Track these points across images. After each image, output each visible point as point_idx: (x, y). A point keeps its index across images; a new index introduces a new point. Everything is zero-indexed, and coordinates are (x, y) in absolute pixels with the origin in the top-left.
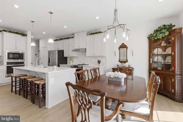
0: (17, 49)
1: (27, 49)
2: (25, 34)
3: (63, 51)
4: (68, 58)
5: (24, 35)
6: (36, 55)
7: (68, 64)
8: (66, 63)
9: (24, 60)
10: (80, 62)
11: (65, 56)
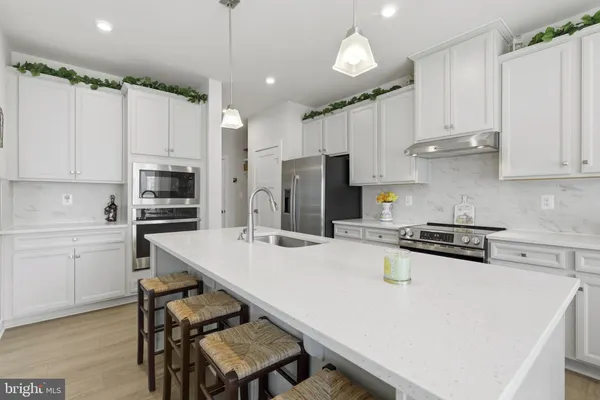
0: (172, 154)
1: (205, 157)
2: (201, 94)
3: (345, 159)
4: (364, 191)
5: (198, 97)
6: (235, 181)
7: (367, 221)
8: (358, 216)
9: (198, 202)
10: (441, 209)
11: (354, 180)
